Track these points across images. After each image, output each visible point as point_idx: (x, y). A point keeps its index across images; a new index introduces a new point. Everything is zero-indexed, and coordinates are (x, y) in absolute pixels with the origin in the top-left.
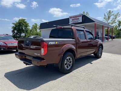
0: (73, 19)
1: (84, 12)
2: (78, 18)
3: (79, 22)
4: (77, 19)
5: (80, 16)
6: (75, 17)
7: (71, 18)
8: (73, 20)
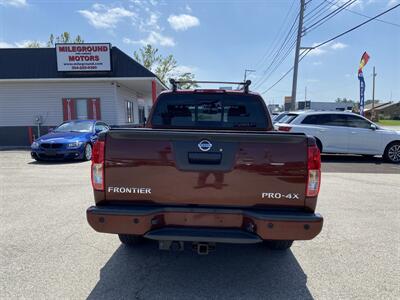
0: (73, 54)
1: (66, 35)
2: (93, 54)
3: (100, 68)
4: (92, 58)
5: (105, 49)
6: (82, 49)
7: (62, 49)
8: (71, 58)
